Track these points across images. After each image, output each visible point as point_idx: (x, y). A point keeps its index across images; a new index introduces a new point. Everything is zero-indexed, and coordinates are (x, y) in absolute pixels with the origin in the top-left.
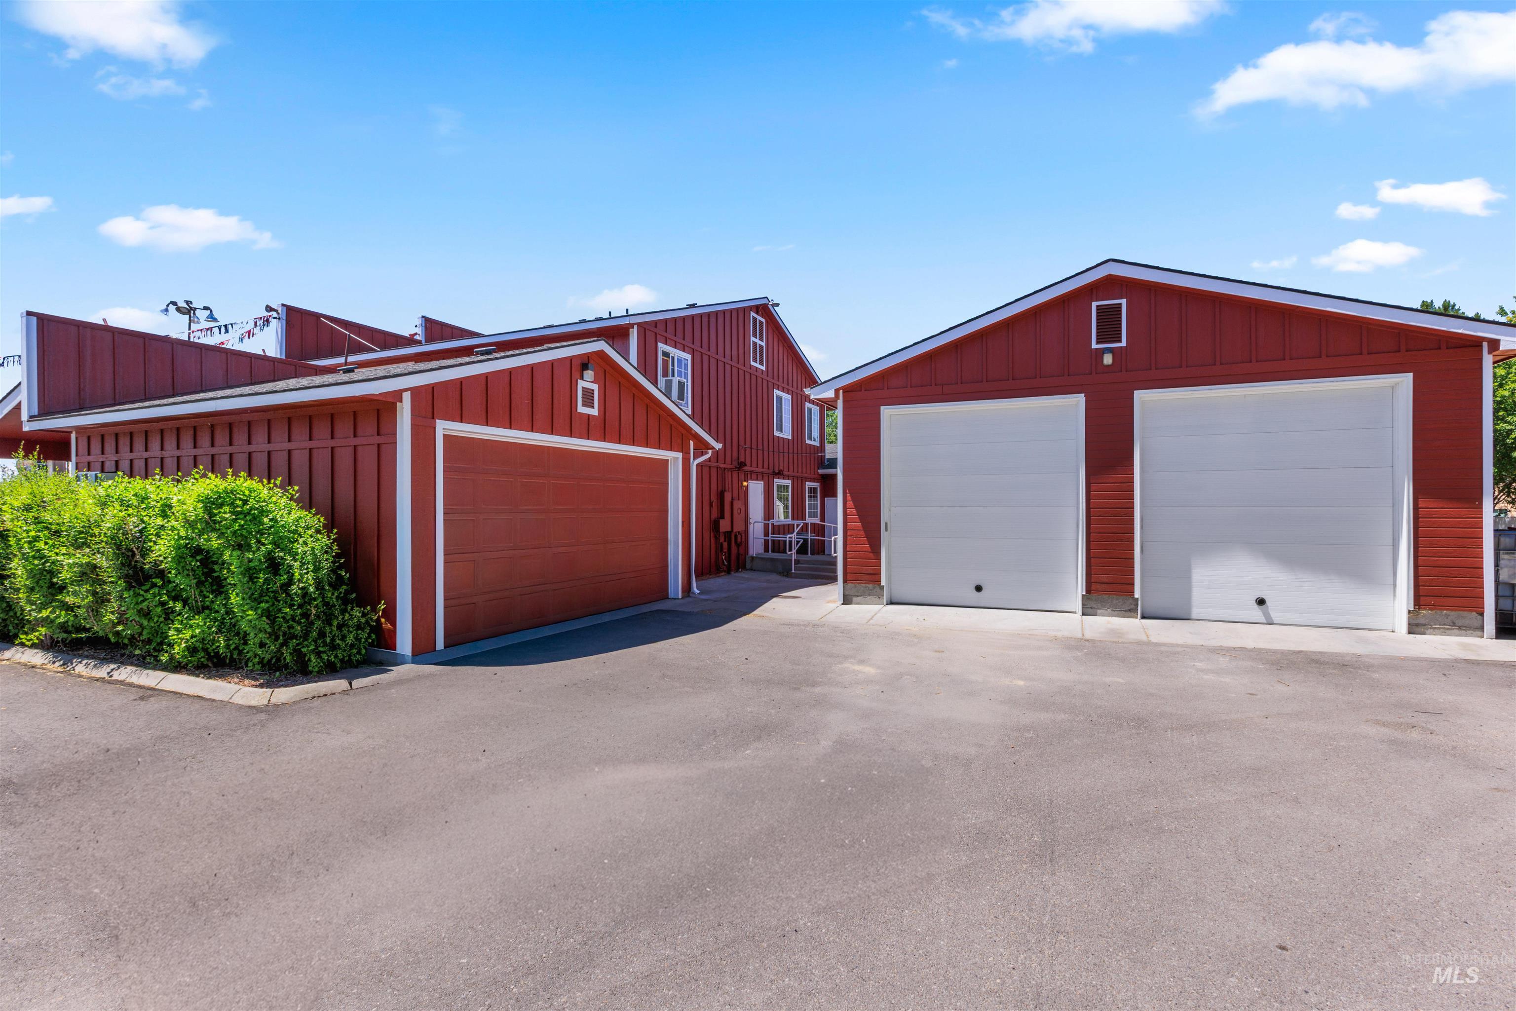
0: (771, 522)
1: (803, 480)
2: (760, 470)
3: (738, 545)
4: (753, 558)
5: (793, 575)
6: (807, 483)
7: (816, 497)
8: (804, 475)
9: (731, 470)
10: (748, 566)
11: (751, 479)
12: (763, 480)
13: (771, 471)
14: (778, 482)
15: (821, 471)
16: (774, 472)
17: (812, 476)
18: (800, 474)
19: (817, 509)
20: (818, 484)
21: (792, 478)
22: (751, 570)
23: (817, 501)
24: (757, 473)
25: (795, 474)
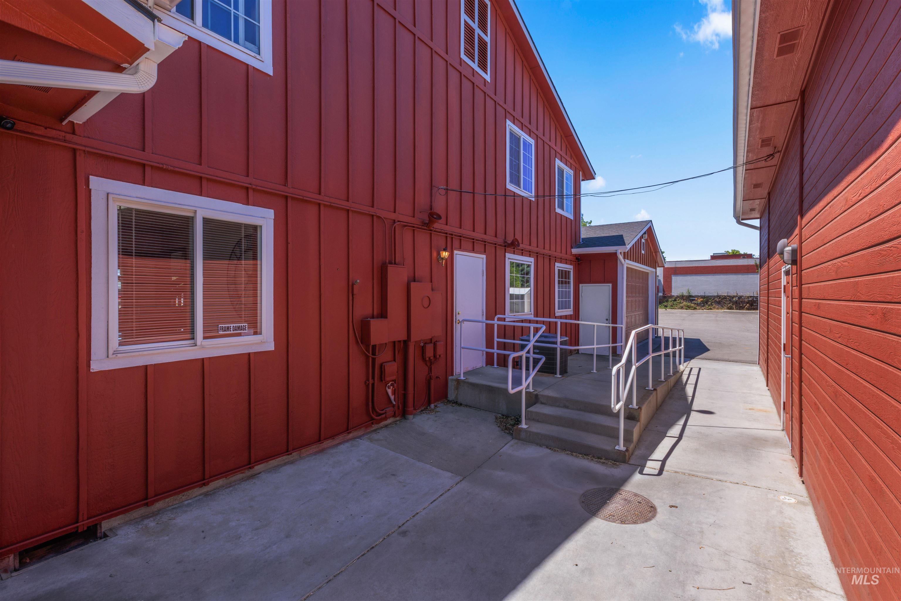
0: (496, 322)
1: (552, 259)
2: (479, 235)
3: (429, 363)
4: (458, 381)
5: (523, 435)
6: (557, 264)
7: (569, 283)
8: (552, 253)
9: (414, 228)
10: (452, 395)
11: (460, 248)
12: (484, 252)
13: (500, 240)
14: (511, 258)
15: (575, 251)
16: (505, 242)
17: (563, 255)
18: (546, 251)
19: (569, 298)
20: (571, 267)
21: (537, 256)
22: (456, 403)
23: (569, 288)
24: (473, 241)
25: (540, 250)
